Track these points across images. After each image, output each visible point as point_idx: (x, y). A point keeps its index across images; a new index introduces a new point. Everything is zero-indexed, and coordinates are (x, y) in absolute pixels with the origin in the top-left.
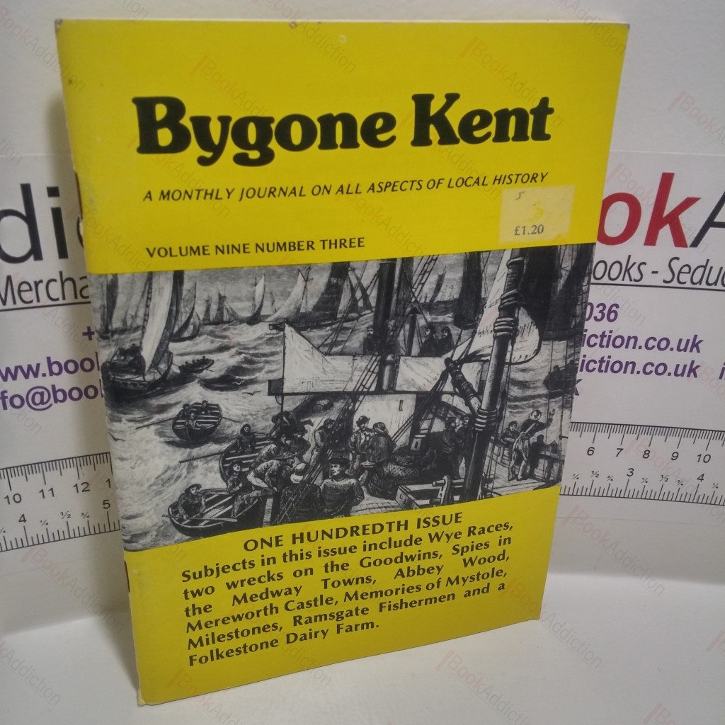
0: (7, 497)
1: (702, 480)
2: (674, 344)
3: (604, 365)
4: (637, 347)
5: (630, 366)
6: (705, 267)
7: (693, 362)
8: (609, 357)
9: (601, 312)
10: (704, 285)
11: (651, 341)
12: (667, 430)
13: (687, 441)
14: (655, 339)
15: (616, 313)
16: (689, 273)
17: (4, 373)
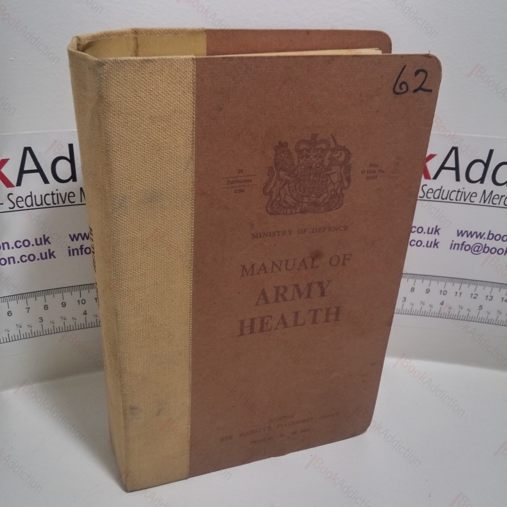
0: (79, 301)
1: (443, 304)
2: (425, 230)
6: (440, 190)
7: (436, 240)
10: (440, 199)
12: (423, 277)
13: (434, 283)
16: (432, 193)
17: (83, 235)
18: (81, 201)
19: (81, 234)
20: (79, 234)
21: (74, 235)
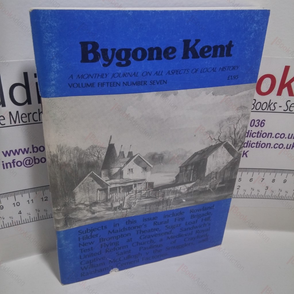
0: (14, 204)
2: (287, 136)
3: (258, 145)
4: (272, 137)
5: (269, 145)
8: (260, 141)
9: (258, 123)
11: (278, 135)
12: (282, 171)
13: (290, 175)
14: (279, 134)
15: (264, 123)
17: (14, 151)
18: (11, 123)
19: (12, 151)
20: (10, 151)
21: (7, 152)
